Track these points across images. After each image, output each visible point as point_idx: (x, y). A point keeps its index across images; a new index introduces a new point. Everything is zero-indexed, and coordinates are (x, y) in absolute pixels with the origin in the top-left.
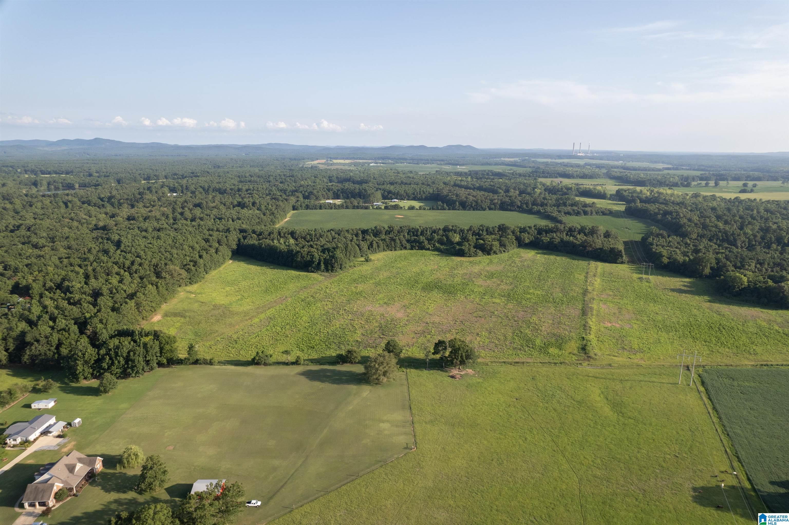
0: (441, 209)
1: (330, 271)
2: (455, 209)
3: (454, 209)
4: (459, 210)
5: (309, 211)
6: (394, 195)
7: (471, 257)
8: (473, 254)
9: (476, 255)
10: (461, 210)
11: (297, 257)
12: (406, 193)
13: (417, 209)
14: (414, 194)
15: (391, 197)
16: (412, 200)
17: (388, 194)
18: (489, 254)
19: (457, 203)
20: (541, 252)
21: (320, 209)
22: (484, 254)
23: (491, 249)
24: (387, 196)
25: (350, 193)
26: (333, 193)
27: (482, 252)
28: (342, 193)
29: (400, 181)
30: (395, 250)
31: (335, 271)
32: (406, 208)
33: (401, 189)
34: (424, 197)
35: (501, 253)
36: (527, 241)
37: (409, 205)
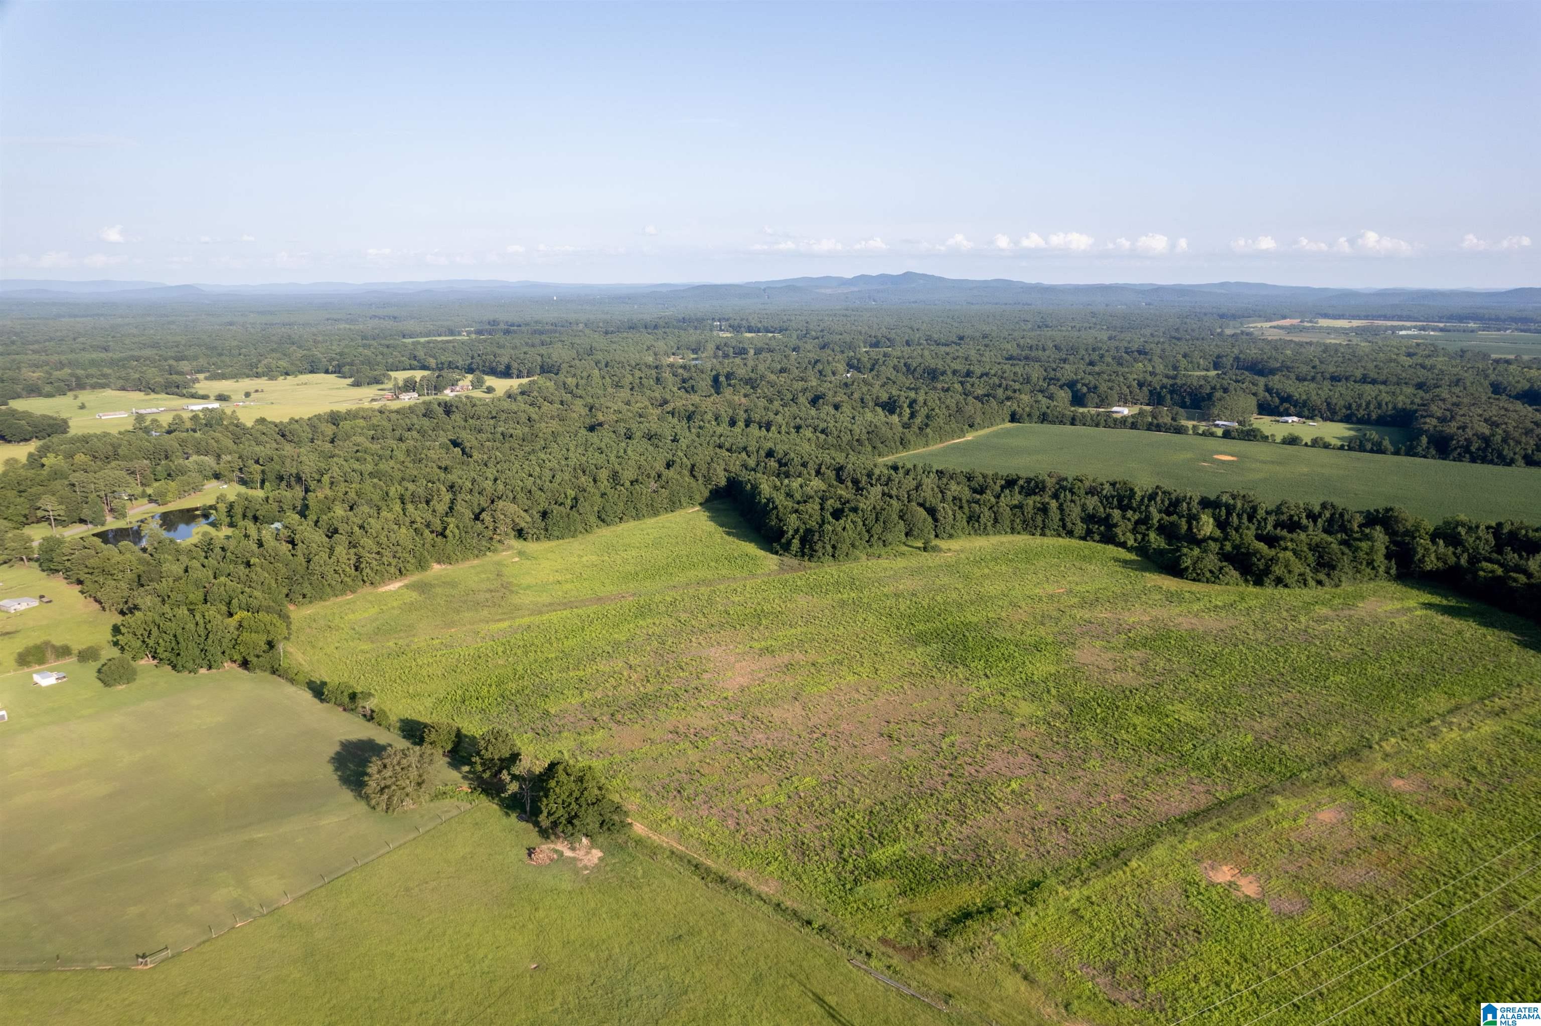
0: (1372, 451)
1: (806, 558)
2: (1415, 455)
3: (1411, 452)
4: (1425, 457)
5: (1046, 427)
6: (1295, 406)
7: (1199, 581)
8: (1208, 575)
9: (1215, 577)
10: (1433, 457)
11: (771, 520)
12: (1328, 404)
13: (1306, 445)
14: (1349, 407)
15: (1287, 409)
16: (1341, 421)
17: (1281, 403)
18: (1259, 582)
19: (1424, 440)
20: (1436, 600)
21: (1072, 424)
22: (1246, 581)
23: (1267, 571)
24: (1277, 407)
25: (1190, 394)
26: (1150, 391)
27: (1242, 574)
28: (1172, 392)
29: (1358, 374)
30: (1043, 534)
31: (816, 559)
32: (1278, 440)
33: (1315, 392)
34: (1374, 416)
35: (1305, 585)
36: (1431, 563)
37: (1286, 434)
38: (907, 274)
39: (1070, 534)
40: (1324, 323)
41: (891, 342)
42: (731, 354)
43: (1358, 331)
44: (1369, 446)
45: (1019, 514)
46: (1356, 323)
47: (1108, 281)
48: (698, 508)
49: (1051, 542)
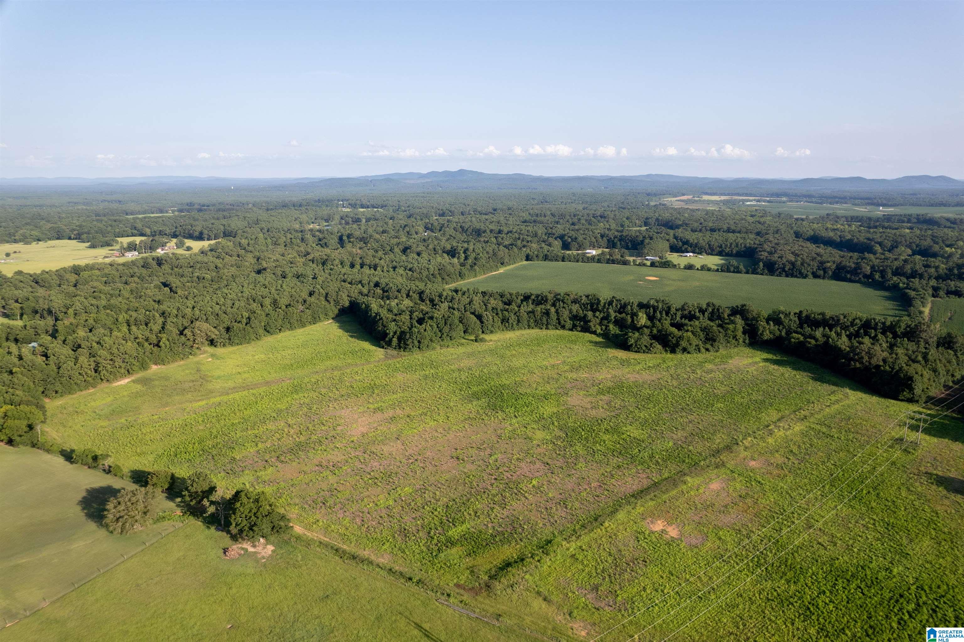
0: (734, 272)
1: (402, 350)
2: (757, 273)
3: (754, 272)
4: (762, 274)
5: (547, 263)
6: (691, 247)
7: (639, 352)
8: (644, 348)
9: (648, 350)
10: (766, 274)
11: (379, 327)
12: (709, 245)
13: (698, 269)
14: (721, 247)
15: (686, 249)
16: (717, 255)
17: (683, 245)
18: (673, 351)
19: (761, 264)
20: (770, 356)
21: (563, 261)
22: (666, 351)
23: (677, 345)
24: (681, 248)
25: (631, 241)
26: (608, 240)
27: (663, 347)
28: (620, 240)
29: (725, 227)
30: (547, 328)
31: (408, 350)
32: (682, 267)
33: (701, 238)
34: (734, 252)
35: (699, 351)
36: (767, 336)
37: (686, 263)
38: (460, 170)
39: (563, 327)
40: (706, 197)
41: (452, 213)
42: (351, 222)
43: (725, 202)
44: (732, 269)
45: (532, 316)
46: (723, 198)
47: (581, 174)
48: (331, 321)
49: (553, 333)
